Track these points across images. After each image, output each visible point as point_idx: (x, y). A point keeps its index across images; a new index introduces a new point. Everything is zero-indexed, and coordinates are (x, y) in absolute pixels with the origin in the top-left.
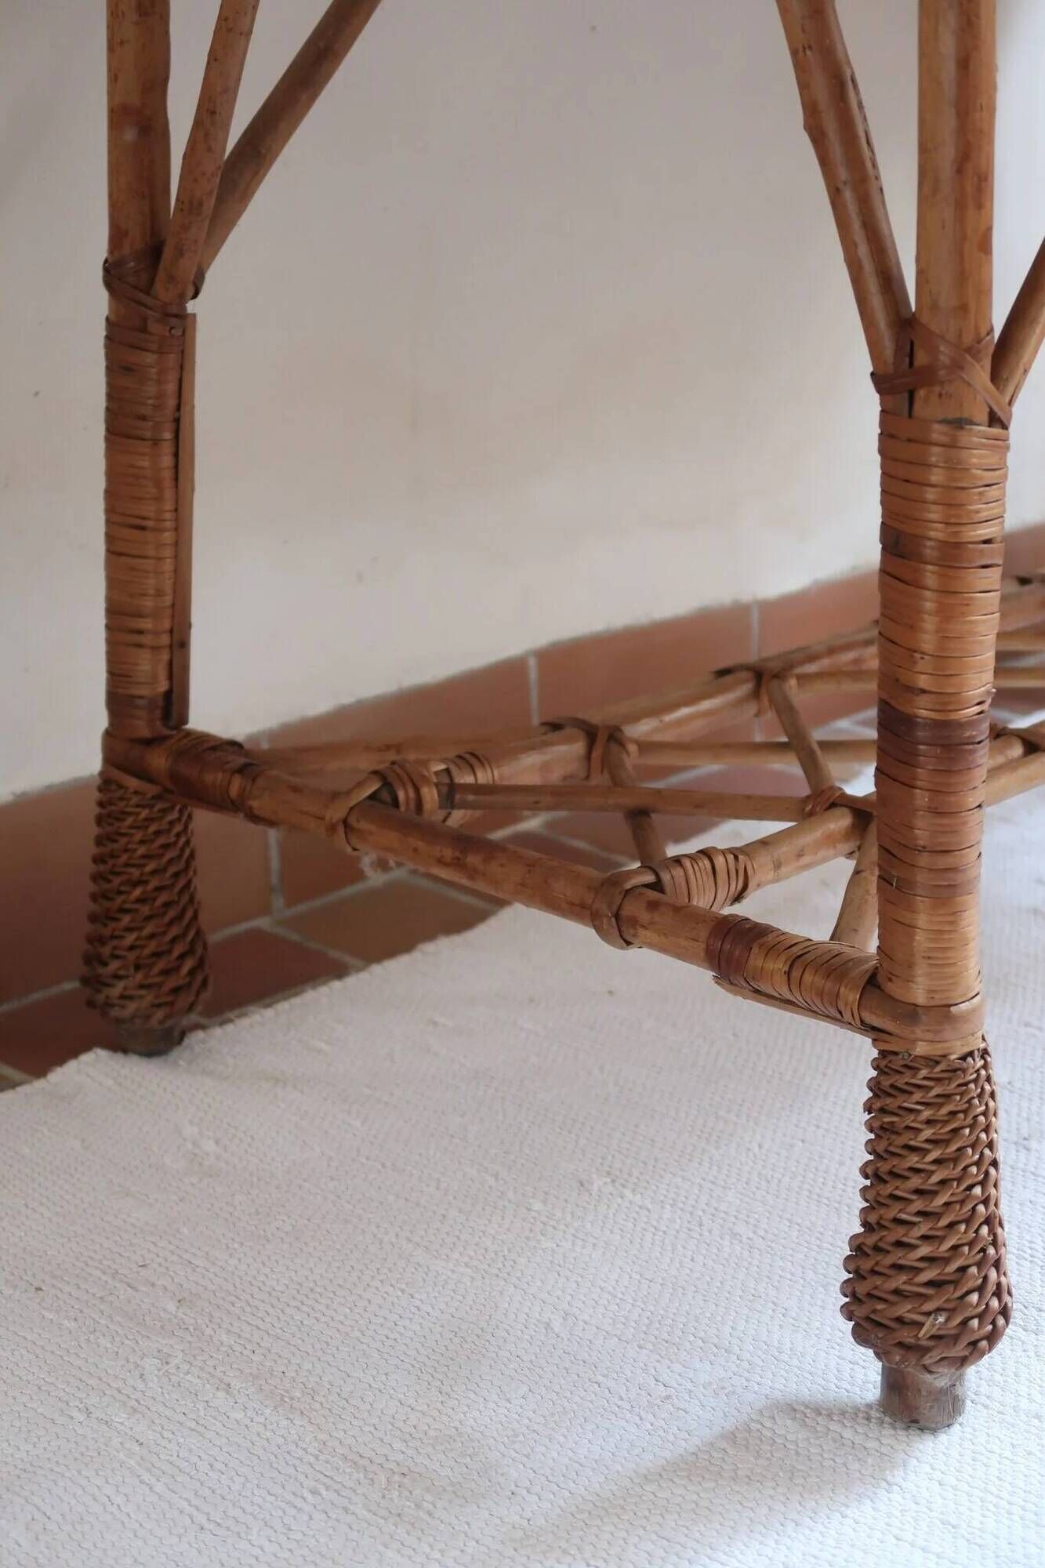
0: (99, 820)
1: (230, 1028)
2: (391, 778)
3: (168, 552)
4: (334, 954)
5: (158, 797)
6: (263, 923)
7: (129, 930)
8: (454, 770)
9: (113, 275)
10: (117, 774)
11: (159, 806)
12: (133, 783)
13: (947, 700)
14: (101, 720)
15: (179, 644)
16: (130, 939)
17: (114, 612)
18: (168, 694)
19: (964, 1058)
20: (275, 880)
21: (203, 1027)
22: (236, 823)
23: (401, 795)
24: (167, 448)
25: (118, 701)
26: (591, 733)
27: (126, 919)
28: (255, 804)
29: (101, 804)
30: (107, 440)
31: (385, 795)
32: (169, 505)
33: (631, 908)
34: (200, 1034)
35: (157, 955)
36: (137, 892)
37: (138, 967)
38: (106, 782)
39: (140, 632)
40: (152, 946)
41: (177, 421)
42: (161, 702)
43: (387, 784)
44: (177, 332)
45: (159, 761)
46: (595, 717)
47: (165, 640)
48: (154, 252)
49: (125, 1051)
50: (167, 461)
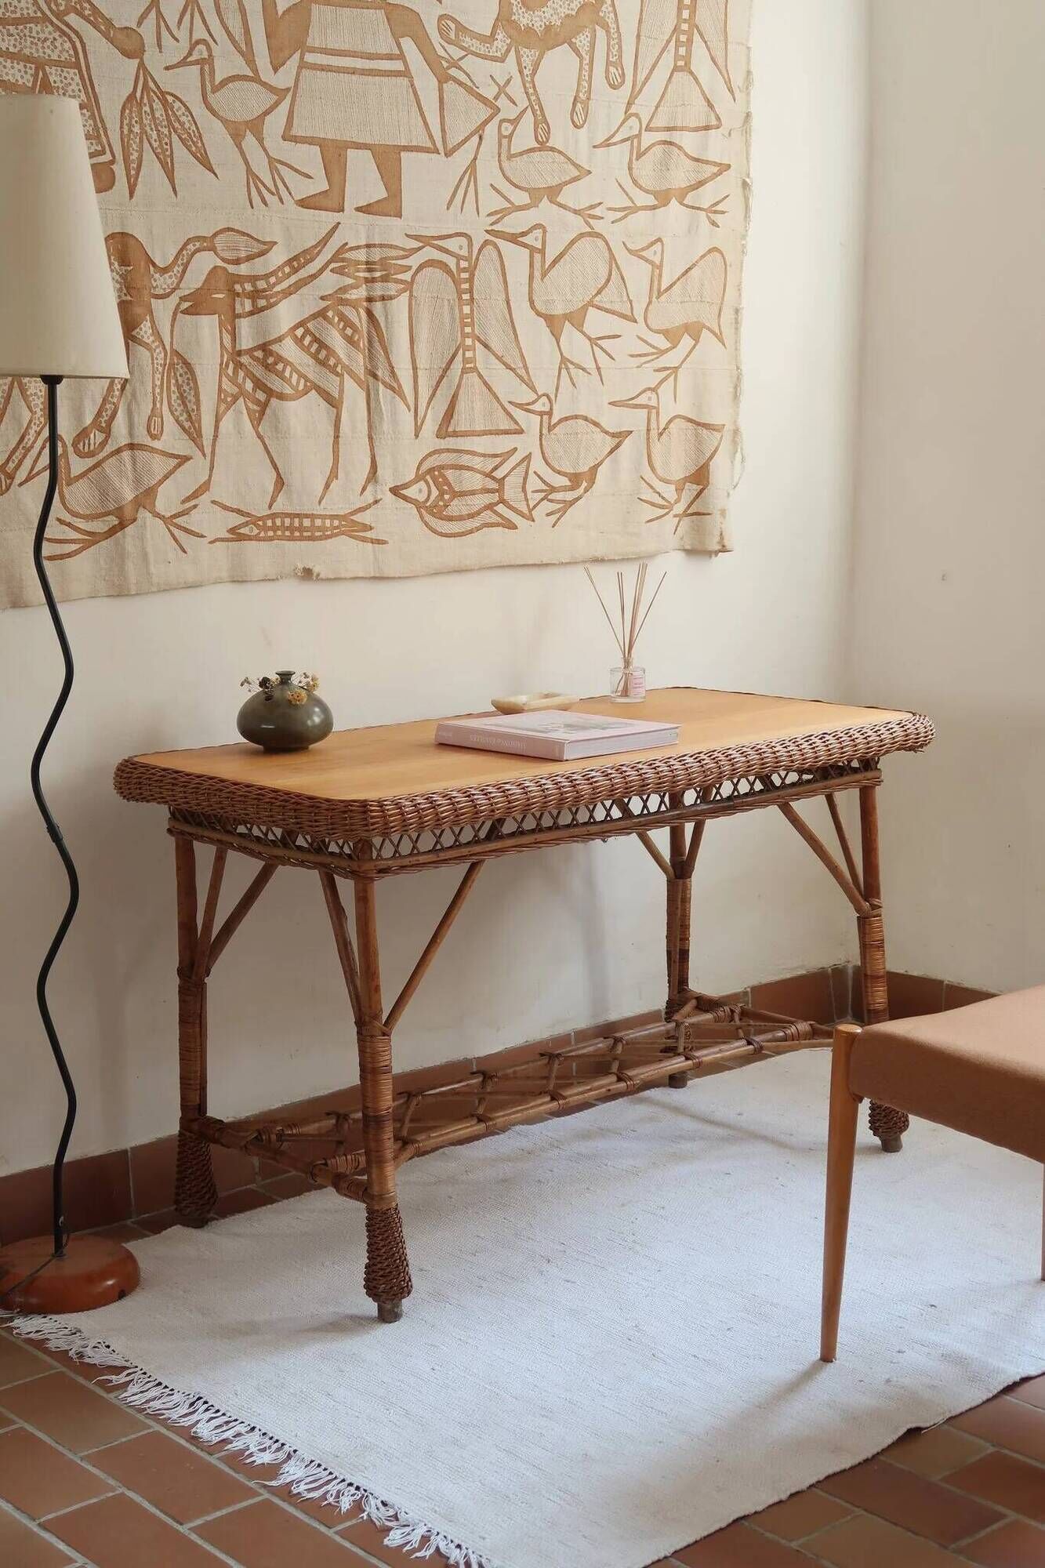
0: (179, 1146)
1: (227, 1219)
2: (261, 1132)
3: (199, 1059)
4: (275, 1197)
5: (196, 1139)
6: (252, 1186)
7: (188, 1183)
8: (285, 1129)
9: (180, 972)
10: (184, 1132)
11: (197, 1142)
12: (188, 1134)
13: (376, 1110)
14: (179, 1114)
15: (203, 1088)
16: (188, 1187)
17: (183, 1078)
18: (200, 1105)
19: (387, 1210)
20: (257, 1170)
21: (217, 1219)
22: (219, 1147)
23: (264, 1138)
24: (198, 1026)
25: (184, 1107)
26: (338, 1116)
27: (186, 1180)
28: (222, 1141)
29: (179, 1141)
30: (179, 1023)
31: (259, 1137)
32: (198, 1044)
33: (316, 1171)
34: (216, 1221)
35: (198, 1192)
36: (190, 1171)
37: (190, 1196)
38: (181, 1134)
39: (190, 1084)
40: (195, 1189)
41: (201, 1016)
42: (197, 1107)
43: (260, 1134)
44: (200, 990)
45: (195, 1126)
46: (342, 1111)
47: (198, 1087)
48: (192, 965)
49: (188, 1226)
50: (198, 1030)
